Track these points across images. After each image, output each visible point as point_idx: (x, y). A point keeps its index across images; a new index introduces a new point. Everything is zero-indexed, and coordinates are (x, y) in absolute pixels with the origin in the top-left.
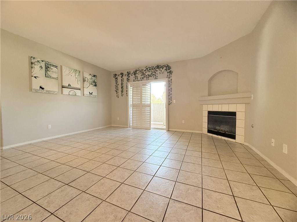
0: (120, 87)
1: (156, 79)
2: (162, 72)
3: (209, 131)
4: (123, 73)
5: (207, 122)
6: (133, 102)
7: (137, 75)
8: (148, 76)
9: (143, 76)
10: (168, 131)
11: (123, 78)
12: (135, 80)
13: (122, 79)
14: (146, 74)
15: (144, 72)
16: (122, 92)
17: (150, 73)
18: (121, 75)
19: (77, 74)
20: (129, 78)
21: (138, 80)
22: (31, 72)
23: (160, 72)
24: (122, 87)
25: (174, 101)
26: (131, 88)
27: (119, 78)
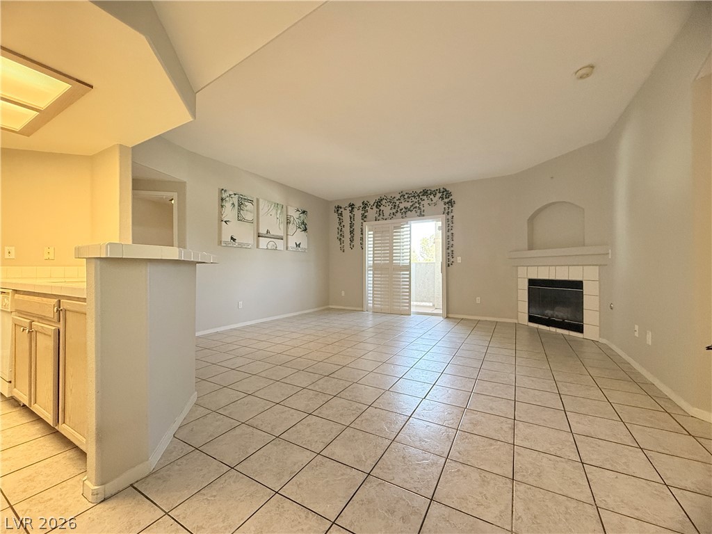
0: (347, 230)
1: (421, 215)
2: (433, 202)
3: (532, 319)
4: (353, 205)
5: (527, 300)
6: (374, 260)
7: (382, 208)
8: (404, 210)
9: (394, 211)
10: (447, 317)
11: (353, 213)
12: (379, 218)
13: (352, 216)
14: (402, 206)
15: (398, 203)
16: (352, 241)
17: (408, 205)
18: (350, 209)
19: (279, 211)
20: (366, 214)
21: (385, 217)
22: (221, 214)
23: (429, 201)
24: (351, 232)
25: (459, 260)
26: (370, 233)
27: (346, 214)
